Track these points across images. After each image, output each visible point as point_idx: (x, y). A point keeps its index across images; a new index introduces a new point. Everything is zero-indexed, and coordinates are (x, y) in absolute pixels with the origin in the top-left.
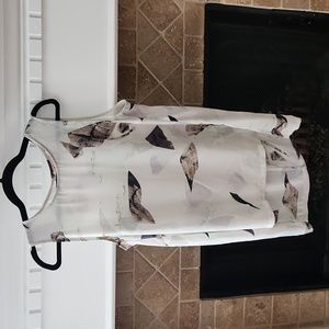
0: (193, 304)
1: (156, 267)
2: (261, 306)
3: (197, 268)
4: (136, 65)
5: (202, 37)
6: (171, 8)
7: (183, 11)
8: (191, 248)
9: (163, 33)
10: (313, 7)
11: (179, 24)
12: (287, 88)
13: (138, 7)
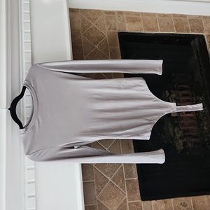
0: (137, 204)
1: (109, 178)
2: (184, 205)
3: (136, 178)
7: (107, 36)
8: (130, 165)
9: (97, 46)
11: (105, 42)
12: (173, 75)
13: (82, 34)
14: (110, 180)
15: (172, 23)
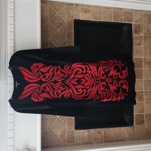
2: (99, 133)
4: (49, 42)
5: (73, 31)
6: (61, 21)
7: (66, 23)
10: (114, 20)
13: (49, 21)
15: (112, 14)
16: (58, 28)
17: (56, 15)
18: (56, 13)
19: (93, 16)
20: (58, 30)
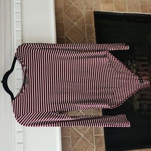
3: (103, 135)
4: (65, 37)
5: (93, 25)
6: (79, 13)
7: (84, 14)
10: (142, 12)
11: (83, 20)
13: (64, 13)
14: (82, 136)
15: (138, 4)
16: (75, 21)
17: (72, 6)
18: (71, 4)
19: (116, 6)
20: (76, 24)
